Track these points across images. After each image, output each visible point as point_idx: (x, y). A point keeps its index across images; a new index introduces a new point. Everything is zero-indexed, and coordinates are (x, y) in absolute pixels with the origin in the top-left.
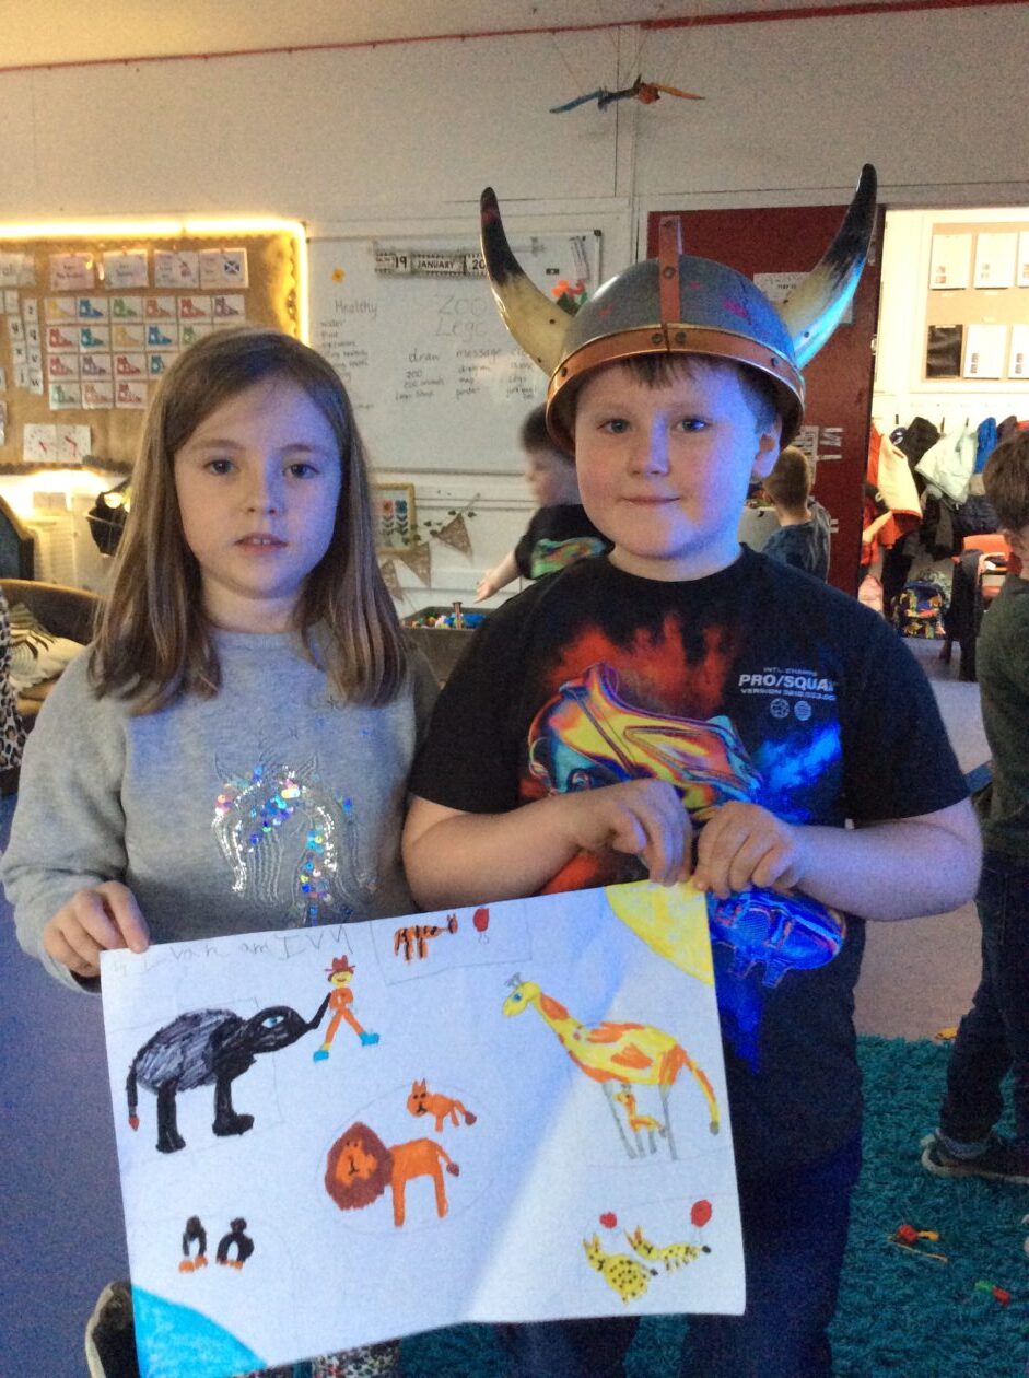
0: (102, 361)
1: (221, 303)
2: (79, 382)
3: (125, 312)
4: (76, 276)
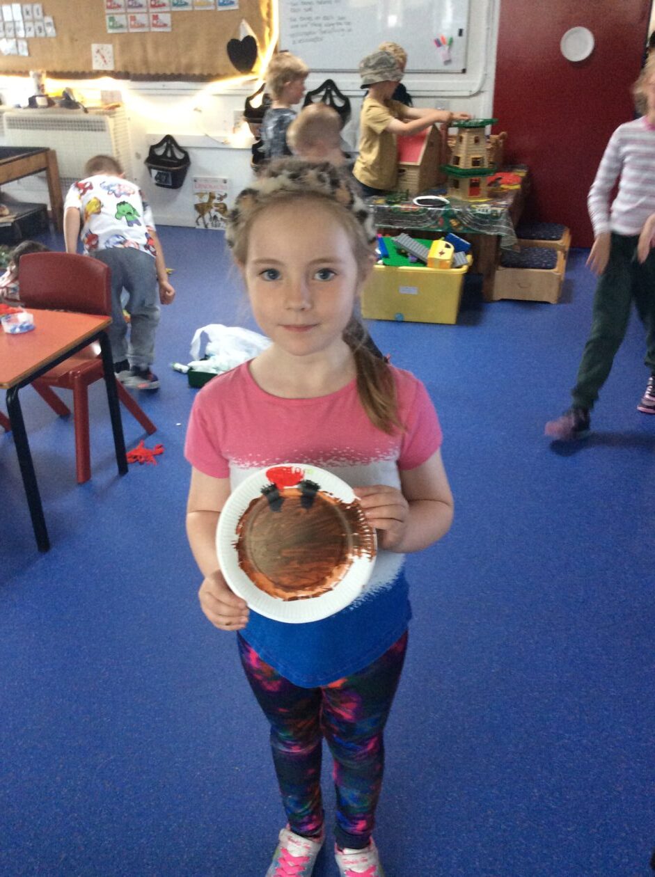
2: (126, 13)
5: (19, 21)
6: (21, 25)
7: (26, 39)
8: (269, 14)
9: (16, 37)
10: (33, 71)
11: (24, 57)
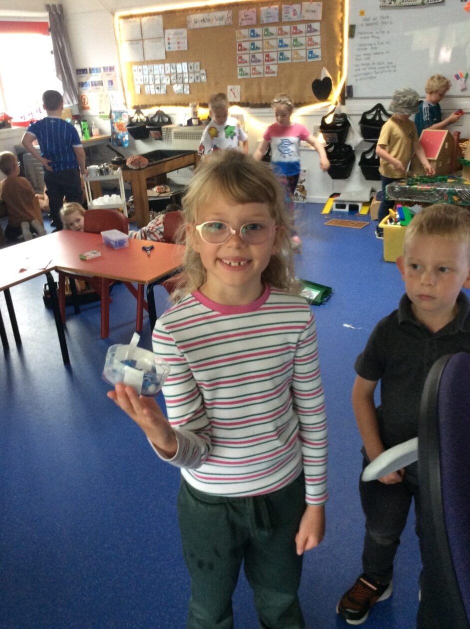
0: (259, 56)
1: (310, 26)
2: (250, 66)
3: (269, 34)
4: (249, 19)
5: (185, 73)
6: (187, 75)
7: (190, 84)
8: (341, 63)
9: (183, 83)
10: (191, 103)
11: (187, 95)
